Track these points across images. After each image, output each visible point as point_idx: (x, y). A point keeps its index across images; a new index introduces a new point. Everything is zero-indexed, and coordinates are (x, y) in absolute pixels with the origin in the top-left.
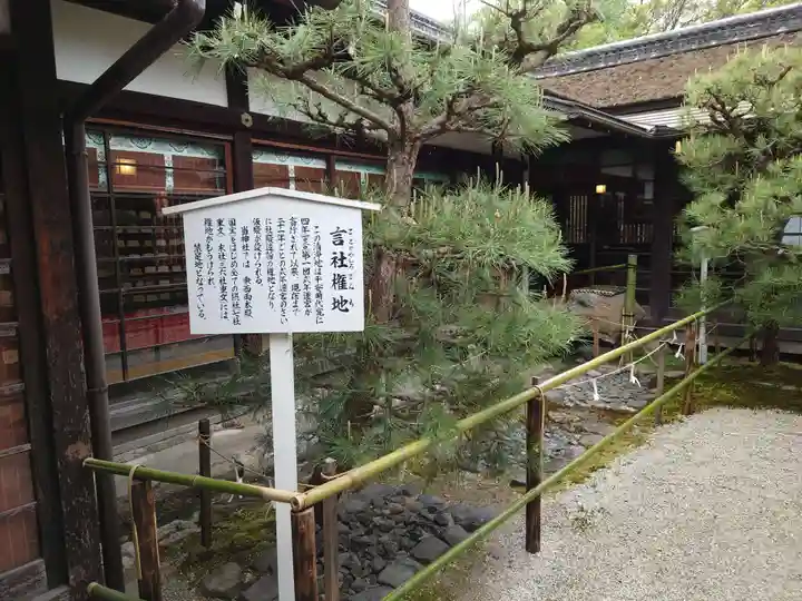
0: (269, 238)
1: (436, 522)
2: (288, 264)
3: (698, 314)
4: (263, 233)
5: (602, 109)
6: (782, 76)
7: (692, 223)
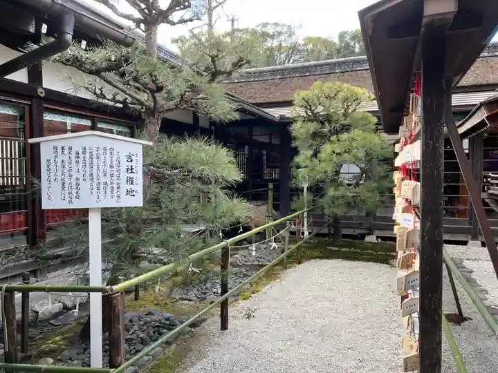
0: (91, 157)
1: (170, 325)
2: (101, 170)
3: (302, 211)
4: (88, 155)
5: (254, 104)
6: (336, 95)
7: (298, 167)
